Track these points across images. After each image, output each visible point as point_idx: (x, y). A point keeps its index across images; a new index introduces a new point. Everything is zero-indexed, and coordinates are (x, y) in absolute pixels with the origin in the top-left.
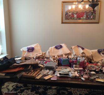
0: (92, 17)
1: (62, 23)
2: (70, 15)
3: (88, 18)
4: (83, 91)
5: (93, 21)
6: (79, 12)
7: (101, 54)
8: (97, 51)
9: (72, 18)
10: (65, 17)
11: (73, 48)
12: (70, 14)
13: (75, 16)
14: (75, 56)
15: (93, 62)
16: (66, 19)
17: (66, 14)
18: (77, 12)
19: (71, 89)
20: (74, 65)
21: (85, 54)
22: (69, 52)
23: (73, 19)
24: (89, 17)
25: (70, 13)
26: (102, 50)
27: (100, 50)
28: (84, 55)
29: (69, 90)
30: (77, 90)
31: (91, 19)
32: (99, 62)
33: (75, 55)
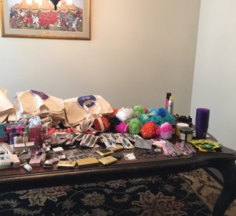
0: (74, 26)
1: (4, 36)
2: (22, 18)
3: (65, 27)
4: (56, 193)
5: (77, 34)
6: (44, 11)
7: (85, 106)
8: (77, 100)
9: (28, 25)
10: (10, 21)
11: (19, 96)
12: (23, 14)
13: (36, 20)
14: (25, 116)
15: (67, 125)
16: (13, 27)
17: (11, 15)
18: (40, 11)
19: (27, 192)
20: (15, 138)
21: (48, 109)
22: (10, 106)
23: (32, 27)
24: (67, 24)
25: (21, 11)
26: (88, 98)
27: (84, 99)
28: (45, 111)
29: (21, 198)
30: (43, 192)
31: (73, 30)
32: (78, 125)
33: (24, 113)
